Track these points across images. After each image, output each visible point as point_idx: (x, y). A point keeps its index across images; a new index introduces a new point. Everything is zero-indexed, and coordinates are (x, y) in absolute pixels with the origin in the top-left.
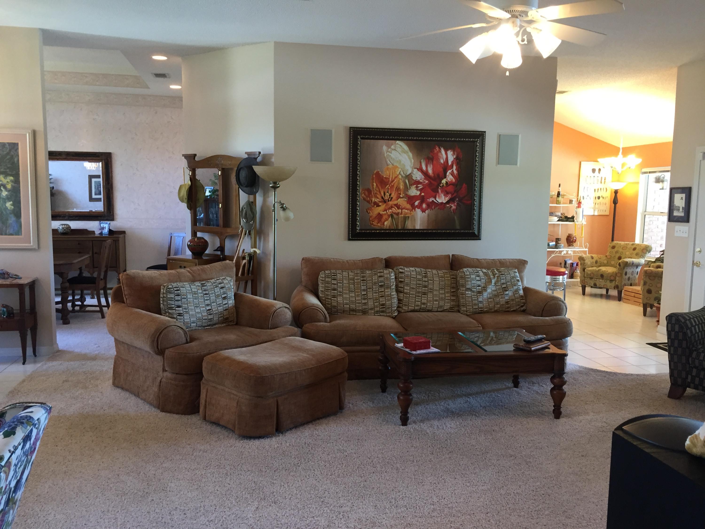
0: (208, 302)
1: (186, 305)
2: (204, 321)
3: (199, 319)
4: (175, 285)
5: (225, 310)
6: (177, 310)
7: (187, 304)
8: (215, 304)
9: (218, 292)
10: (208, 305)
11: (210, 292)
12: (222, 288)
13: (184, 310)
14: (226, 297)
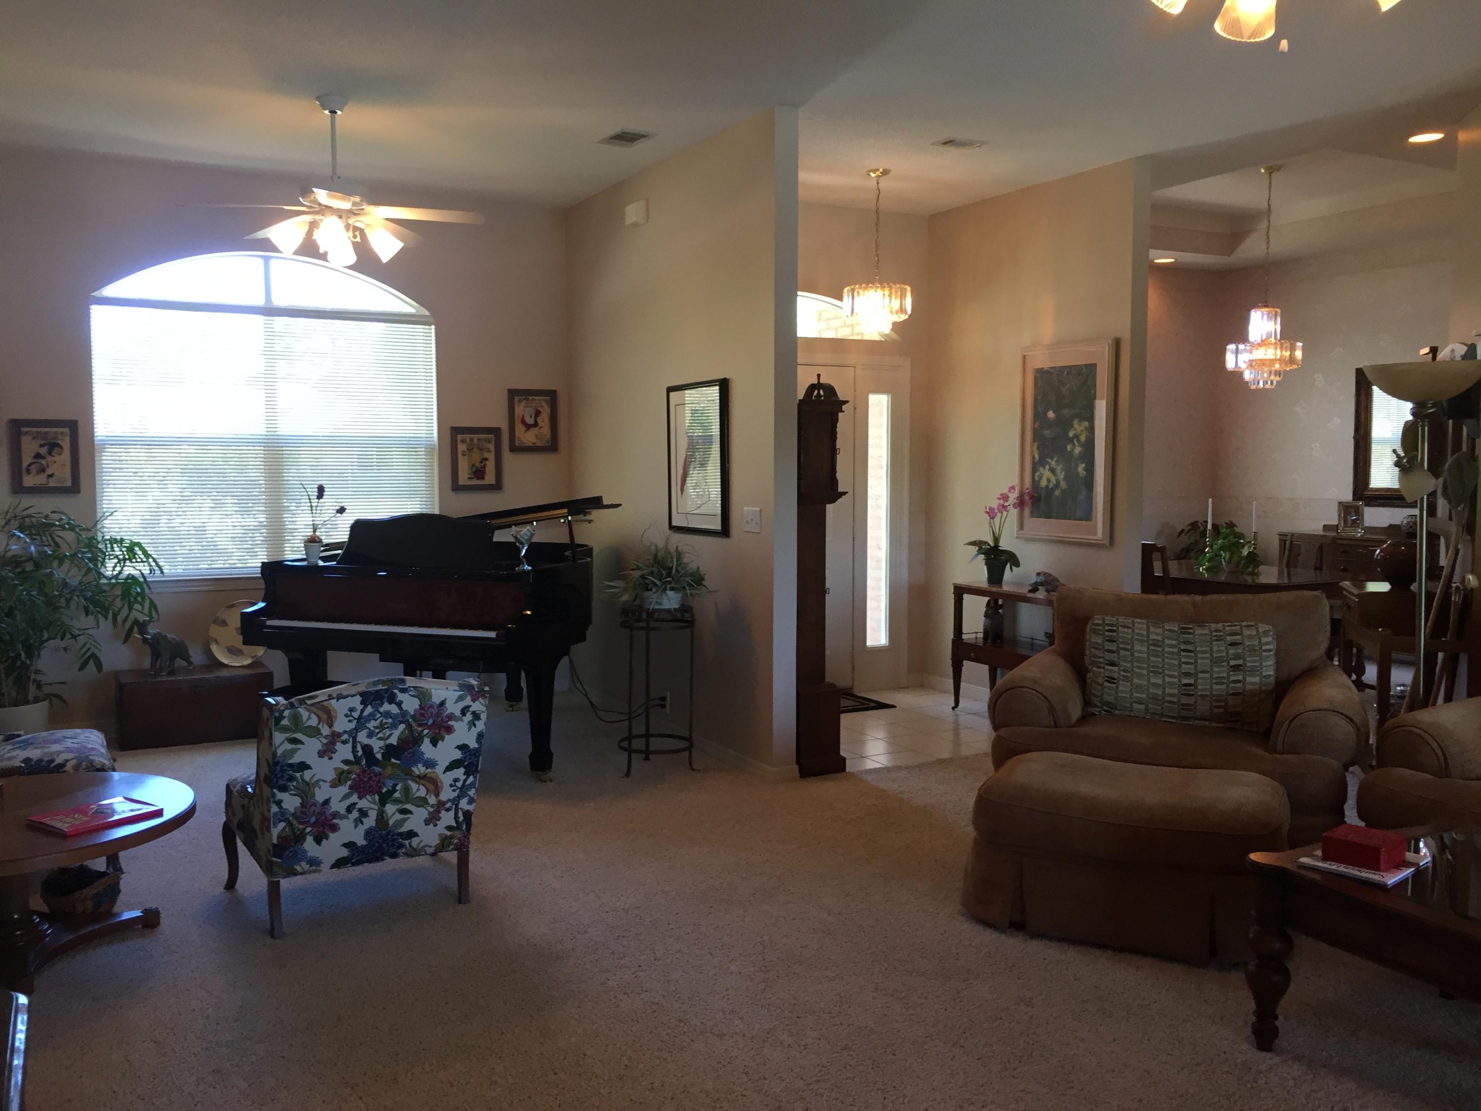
0: (1190, 668)
1: (1129, 665)
2: (1166, 704)
3: (1153, 698)
4: (1109, 619)
5: (1231, 694)
6: (1107, 670)
7: (1132, 662)
8: (1207, 675)
9: (1219, 651)
10: (1187, 674)
11: (1199, 649)
12: (1234, 644)
13: (1122, 673)
14: (1241, 665)
